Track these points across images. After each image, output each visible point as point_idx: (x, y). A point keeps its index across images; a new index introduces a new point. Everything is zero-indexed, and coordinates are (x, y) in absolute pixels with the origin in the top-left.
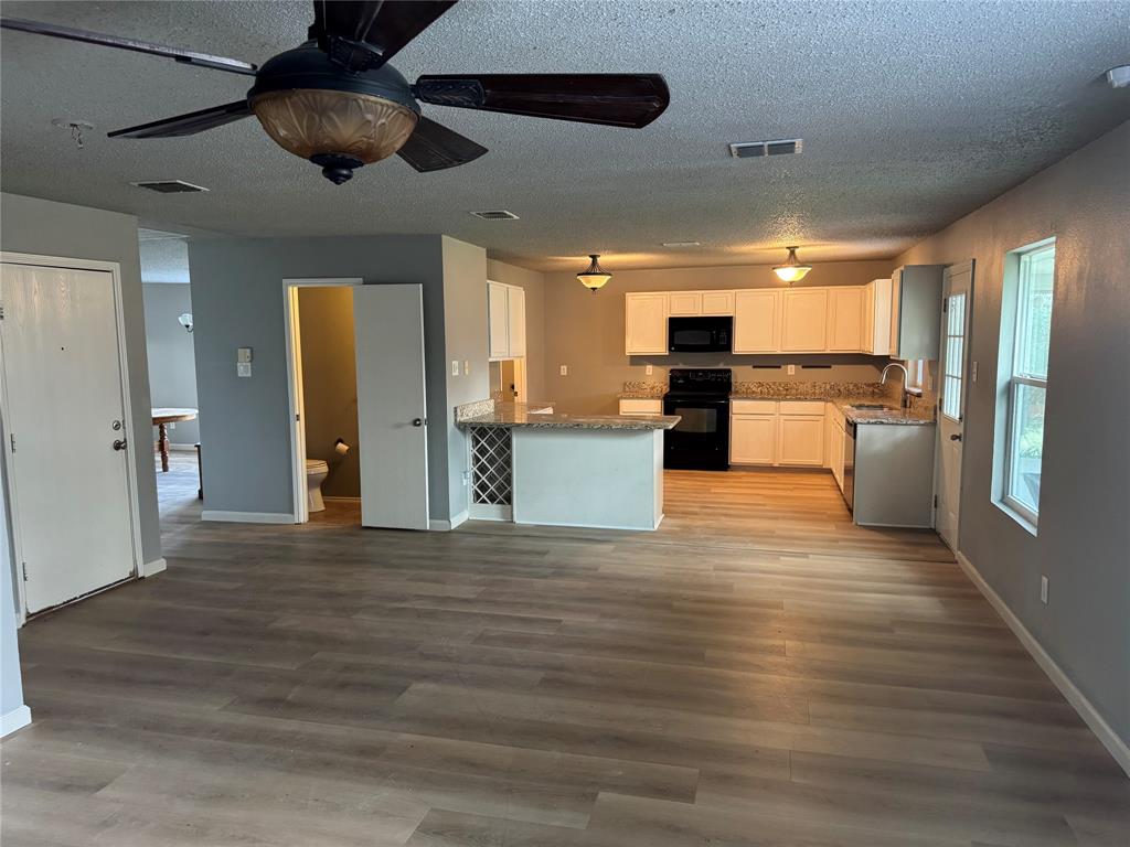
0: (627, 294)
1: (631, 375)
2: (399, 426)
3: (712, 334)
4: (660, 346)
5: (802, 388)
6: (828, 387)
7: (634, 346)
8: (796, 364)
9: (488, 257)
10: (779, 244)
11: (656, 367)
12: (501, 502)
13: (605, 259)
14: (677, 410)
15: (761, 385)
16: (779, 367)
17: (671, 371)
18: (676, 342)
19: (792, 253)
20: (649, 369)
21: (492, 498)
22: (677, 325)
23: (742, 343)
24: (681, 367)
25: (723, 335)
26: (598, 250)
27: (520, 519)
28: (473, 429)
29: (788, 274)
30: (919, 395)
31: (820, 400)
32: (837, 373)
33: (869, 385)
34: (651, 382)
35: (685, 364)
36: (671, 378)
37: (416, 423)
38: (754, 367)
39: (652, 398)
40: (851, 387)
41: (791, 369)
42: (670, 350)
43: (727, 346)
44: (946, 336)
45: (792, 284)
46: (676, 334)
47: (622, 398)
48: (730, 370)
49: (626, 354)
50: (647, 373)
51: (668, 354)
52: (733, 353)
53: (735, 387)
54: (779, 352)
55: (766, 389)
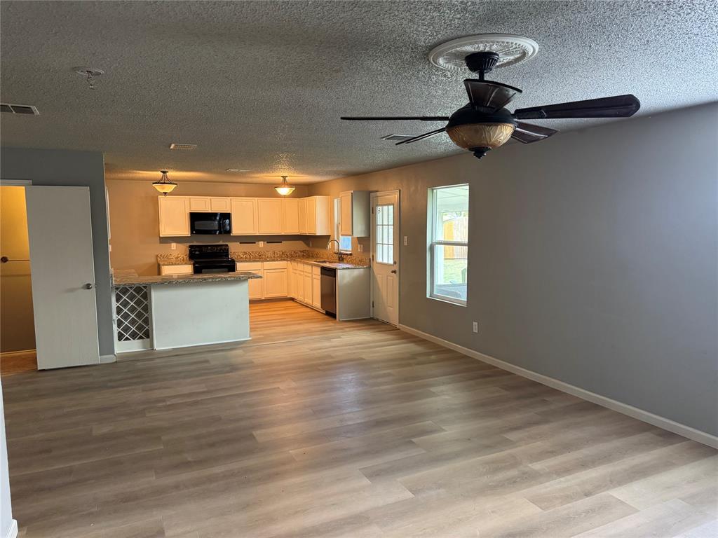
0: (159, 197)
1: (162, 249)
2: (72, 290)
4: (185, 231)
5: (268, 254)
7: (165, 231)
8: (264, 241)
10: (277, 174)
11: (179, 244)
12: (141, 338)
13: (172, 174)
14: (203, 270)
15: (245, 253)
16: (255, 243)
17: (191, 247)
18: (196, 228)
19: (285, 180)
20: (174, 245)
21: (134, 336)
22: (195, 218)
24: (195, 244)
26: (169, 168)
27: (158, 346)
28: (117, 289)
29: (284, 191)
31: (284, 260)
32: (285, 246)
33: (301, 251)
34: (175, 254)
35: (198, 242)
36: (190, 251)
37: (88, 287)
38: (240, 243)
39: (182, 264)
41: (261, 244)
42: (192, 233)
43: (229, 230)
44: (376, 225)
45: (285, 197)
48: (227, 245)
49: (161, 236)
50: (172, 248)
51: (190, 236)
52: (231, 235)
53: (231, 255)
54: (257, 234)
55: (248, 256)
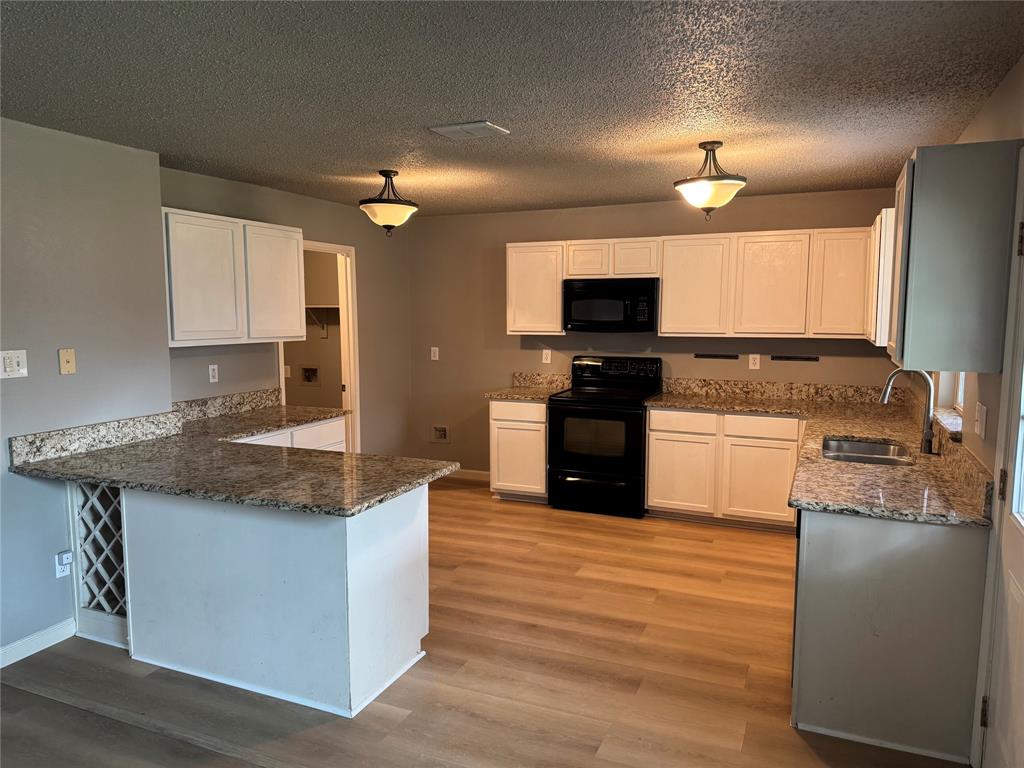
0: (508, 245)
3: (625, 306)
4: (551, 323)
5: (771, 391)
6: (812, 391)
7: (518, 323)
8: (761, 354)
9: (162, 164)
11: (556, 353)
15: (706, 383)
16: (736, 357)
18: (573, 316)
20: (547, 355)
22: (578, 295)
23: (673, 320)
24: (590, 352)
25: (642, 306)
26: (394, 164)
29: (702, 193)
30: (956, 438)
31: (790, 414)
32: (827, 372)
34: (548, 375)
35: (595, 349)
36: (574, 369)
38: (697, 356)
39: (533, 400)
40: (851, 392)
41: (754, 361)
42: (565, 327)
43: (650, 323)
46: (574, 304)
47: (492, 398)
48: (659, 360)
49: (508, 333)
50: (544, 361)
51: (564, 334)
52: (659, 335)
53: (668, 386)
54: (730, 334)
55: (714, 391)
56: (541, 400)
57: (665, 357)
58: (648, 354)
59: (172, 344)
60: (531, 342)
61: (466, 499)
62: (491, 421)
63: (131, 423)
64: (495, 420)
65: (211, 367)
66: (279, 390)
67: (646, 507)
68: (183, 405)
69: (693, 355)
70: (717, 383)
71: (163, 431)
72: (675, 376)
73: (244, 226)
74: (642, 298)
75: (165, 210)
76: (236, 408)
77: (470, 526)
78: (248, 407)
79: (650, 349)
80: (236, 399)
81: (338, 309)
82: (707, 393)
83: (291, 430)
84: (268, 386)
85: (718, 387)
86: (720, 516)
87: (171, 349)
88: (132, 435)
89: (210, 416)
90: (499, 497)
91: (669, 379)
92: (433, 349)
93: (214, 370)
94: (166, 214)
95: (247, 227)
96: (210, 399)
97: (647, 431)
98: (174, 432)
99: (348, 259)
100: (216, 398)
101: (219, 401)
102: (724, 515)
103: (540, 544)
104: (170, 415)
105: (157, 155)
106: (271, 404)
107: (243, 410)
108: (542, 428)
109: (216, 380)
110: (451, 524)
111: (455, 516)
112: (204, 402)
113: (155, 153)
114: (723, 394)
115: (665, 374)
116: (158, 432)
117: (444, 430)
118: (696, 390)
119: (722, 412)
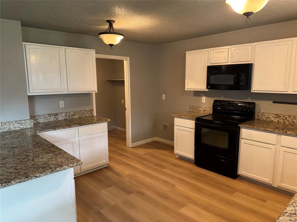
0: (186, 52)
3: (235, 77)
11: (207, 98)
15: (278, 116)
17: (215, 101)
20: (204, 99)
25: (243, 77)
35: (224, 97)
38: (274, 102)
39: (190, 119)
42: (207, 88)
46: (211, 77)
47: (176, 117)
48: (254, 103)
49: (186, 90)
50: (203, 102)
51: (208, 90)
52: (252, 91)
53: (258, 116)
54: (290, 92)
55: (282, 120)
56: (193, 119)
57: (257, 102)
58: (249, 100)
59: (29, 94)
60: (198, 94)
61: (166, 155)
62: (175, 126)
63: (8, 123)
64: (176, 125)
65: (60, 102)
66: (92, 110)
67: (238, 174)
68: (47, 116)
69: (272, 102)
70: (284, 116)
71: (24, 126)
72: (262, 111)
73: (65, 49)
74: (243, 74)
75: (24, 43)
76: (72, 116)
77: (155, 170)
78: (77, 116)
79: (250, 98)
80: (71, 114)
81: (124, 80)
82: (278, 121)
83: (78, 127)
84: (88, 109)
85: (284, 118)
86: (276, 187)
87: (28, 96)
88: (8, 128)
89: (59, 119)
90: (178, 157)
91: (259, 112)
92: (163, 95)
93: (62, 103)
94: (25, 45)
95: (66, 49)
96: (59, 113)
97: (240, 138)
98: (29, 127)
99: (127, 62)
100: (62, 113)
101: (64, 114)
102: (277, 186)
103: (177, 186)
104: (27, 121)
105: (20, 22)
106: (88, 115)
107: (75, 117)
108: (193, 131)
109: (63, 106)
110: (149, 167)
111: (154, 164)
112: (57, 115)
113: (19, 22)
114: (287, 122)
115: (257, 110)
116: (21, 127)
117: (166, 126)
118: (273, 119)
119: (280, 134)
